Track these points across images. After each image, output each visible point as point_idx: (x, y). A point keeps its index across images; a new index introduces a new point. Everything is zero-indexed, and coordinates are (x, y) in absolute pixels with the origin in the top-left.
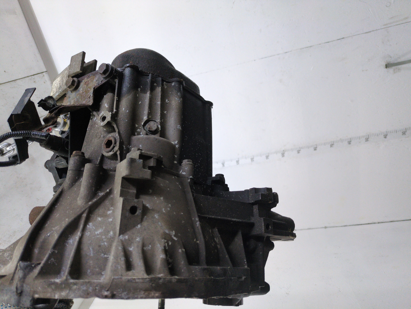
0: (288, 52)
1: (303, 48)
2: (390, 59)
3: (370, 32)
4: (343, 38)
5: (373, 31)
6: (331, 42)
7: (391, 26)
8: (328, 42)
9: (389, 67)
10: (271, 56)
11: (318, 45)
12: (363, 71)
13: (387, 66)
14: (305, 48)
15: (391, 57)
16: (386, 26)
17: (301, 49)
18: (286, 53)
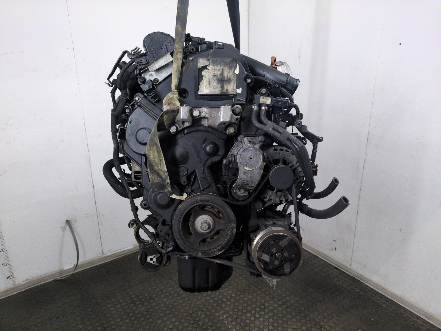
0: (88, 147)
1: (89, 158)
2: (73, 222)
3: (96, 204)
4: (94, 187)
5: (96, 206)
6: (92, 178)
7: (97, 216)
8: (92, 177)
9: (66, 222)
10: (86, 133)
11: (91, 169)
12: (65, 205)
13: (68, 222)
14: (90, 160)
15: (75, 222)
16: (98, 213)
17: (89, 157)
18: (88, 146)
